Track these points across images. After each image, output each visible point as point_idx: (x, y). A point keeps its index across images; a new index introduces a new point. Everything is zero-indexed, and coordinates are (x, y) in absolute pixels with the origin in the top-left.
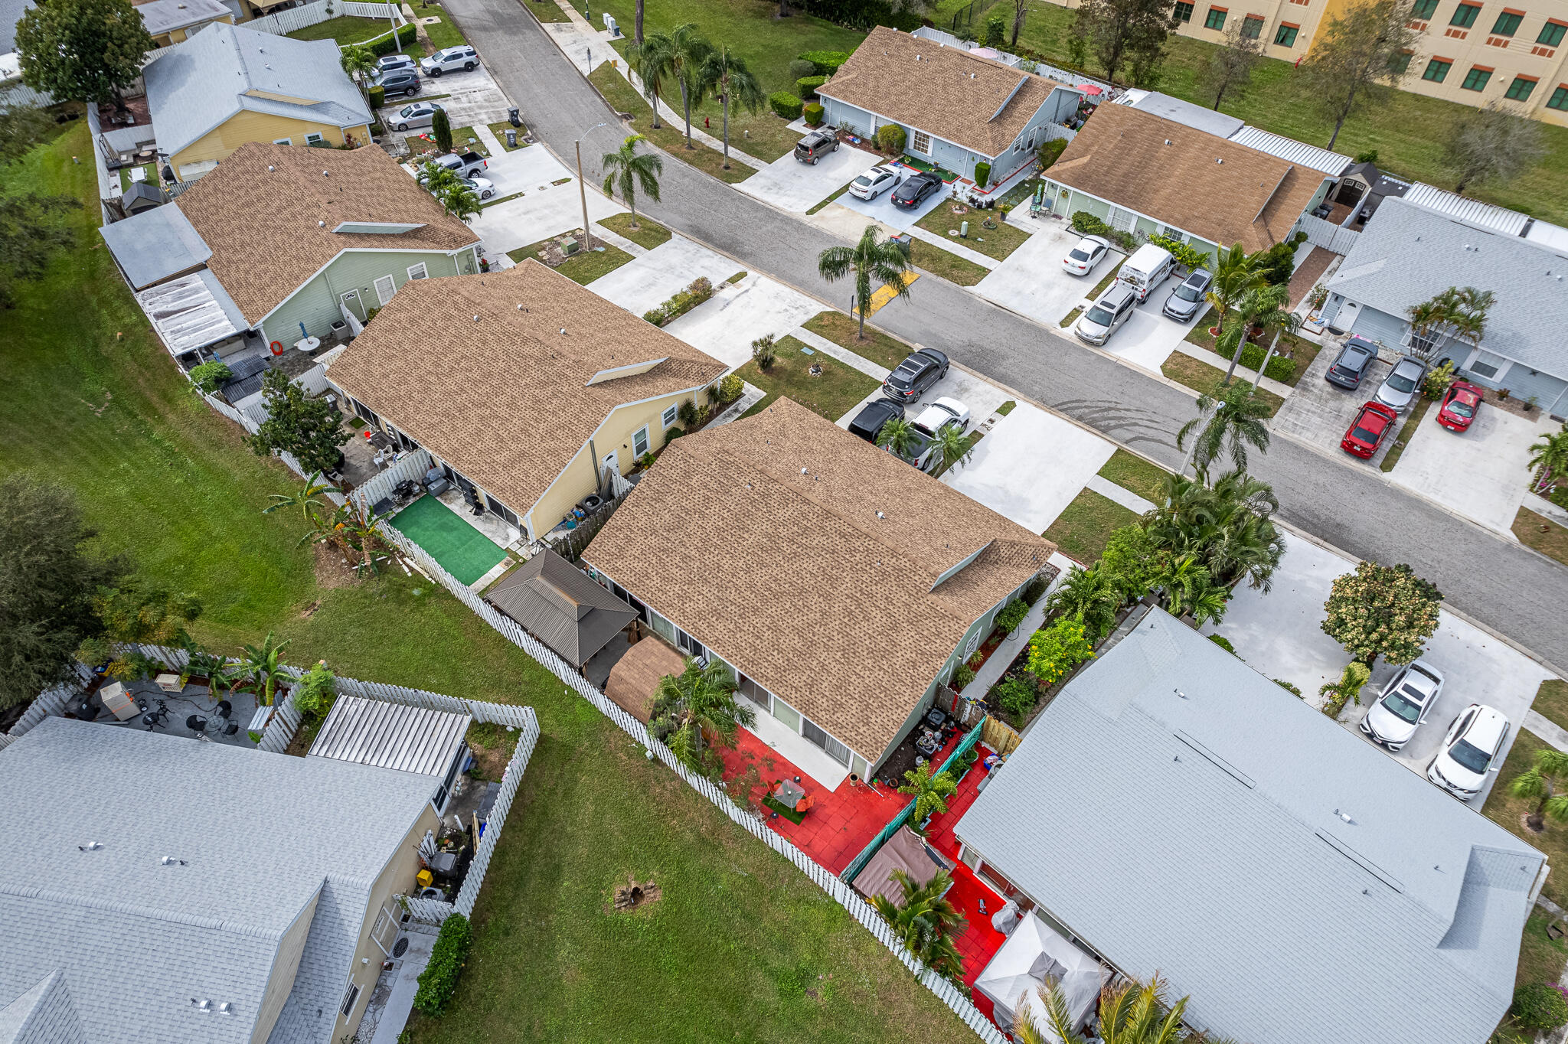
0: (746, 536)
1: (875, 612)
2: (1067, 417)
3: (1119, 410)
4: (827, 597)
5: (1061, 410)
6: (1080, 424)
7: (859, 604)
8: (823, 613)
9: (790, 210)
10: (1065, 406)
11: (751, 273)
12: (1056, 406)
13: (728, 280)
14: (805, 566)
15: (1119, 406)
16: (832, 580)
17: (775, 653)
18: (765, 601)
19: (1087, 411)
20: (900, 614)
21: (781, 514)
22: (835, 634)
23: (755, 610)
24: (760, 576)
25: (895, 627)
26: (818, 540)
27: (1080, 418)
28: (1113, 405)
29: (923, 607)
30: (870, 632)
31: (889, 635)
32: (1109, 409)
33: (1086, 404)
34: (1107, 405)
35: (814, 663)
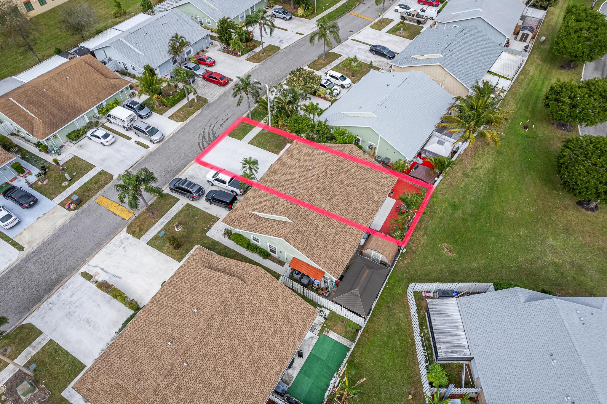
3: (204, 134)
8: (354, 186)
9: (14, 260)
13: (89, 280)
19: (205, 143)
33: (201, 142)
34: (201, 137)
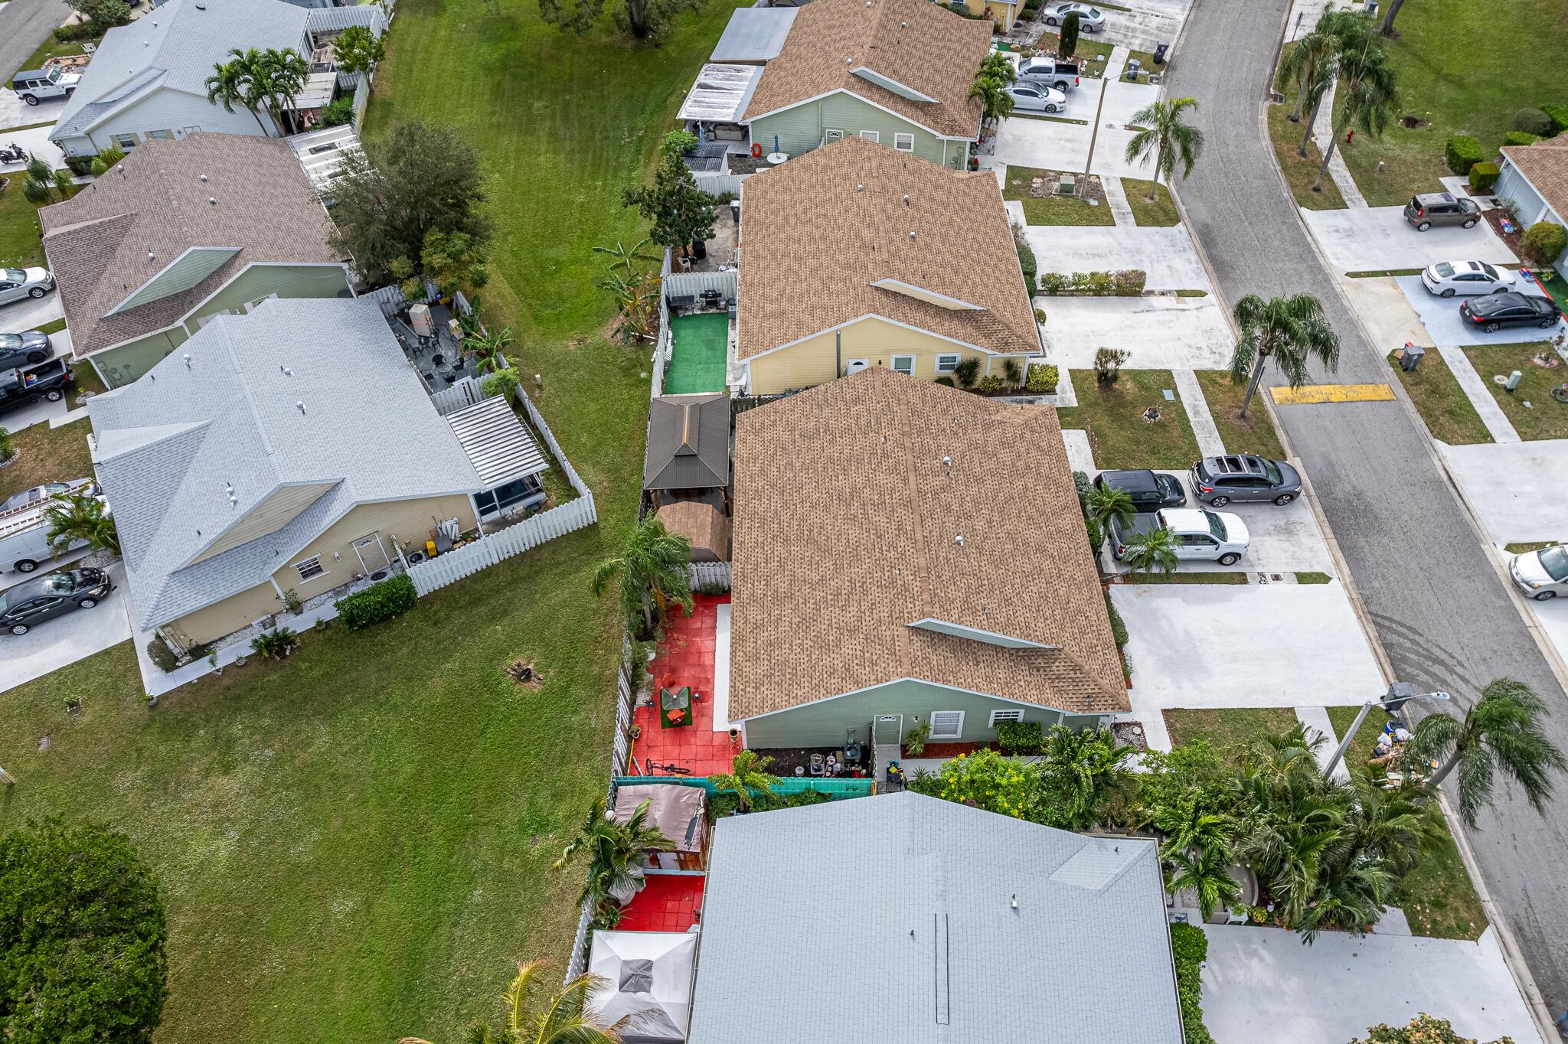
0: (841, 477)
1: (853, 609)
2: (1373, 633)
3: (1452, 672)
4: (838, 568)
5: (1375, 623)
6: (1381, 651)
7: (851, 593)
8: (822, 579)
9: (1334, 262)
10: (1387, 623)
11: (1211, 297)
12: (1377, 615)
13: (1177, 291)
14: (850, 532)
15: (1459, 669)
16: (856, 558)
17: (763, 583)
18: (799, 538)
19: (1408, 644)
20: (868, 624)
21: (881, 478)
22: (812, 601)
23: (787, 540)
24: (816, 517)
25: (853, 632)
26: (880, 519)
27: (1387, 646)
28: (1451, 662)
29: (888, 633)
30: (834, 621)
31: (843, 634)
32: (1442, 663)
33: (1417, 637)
34: (1444, 656)
35: (777, 612)
